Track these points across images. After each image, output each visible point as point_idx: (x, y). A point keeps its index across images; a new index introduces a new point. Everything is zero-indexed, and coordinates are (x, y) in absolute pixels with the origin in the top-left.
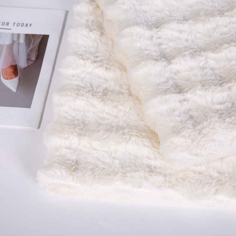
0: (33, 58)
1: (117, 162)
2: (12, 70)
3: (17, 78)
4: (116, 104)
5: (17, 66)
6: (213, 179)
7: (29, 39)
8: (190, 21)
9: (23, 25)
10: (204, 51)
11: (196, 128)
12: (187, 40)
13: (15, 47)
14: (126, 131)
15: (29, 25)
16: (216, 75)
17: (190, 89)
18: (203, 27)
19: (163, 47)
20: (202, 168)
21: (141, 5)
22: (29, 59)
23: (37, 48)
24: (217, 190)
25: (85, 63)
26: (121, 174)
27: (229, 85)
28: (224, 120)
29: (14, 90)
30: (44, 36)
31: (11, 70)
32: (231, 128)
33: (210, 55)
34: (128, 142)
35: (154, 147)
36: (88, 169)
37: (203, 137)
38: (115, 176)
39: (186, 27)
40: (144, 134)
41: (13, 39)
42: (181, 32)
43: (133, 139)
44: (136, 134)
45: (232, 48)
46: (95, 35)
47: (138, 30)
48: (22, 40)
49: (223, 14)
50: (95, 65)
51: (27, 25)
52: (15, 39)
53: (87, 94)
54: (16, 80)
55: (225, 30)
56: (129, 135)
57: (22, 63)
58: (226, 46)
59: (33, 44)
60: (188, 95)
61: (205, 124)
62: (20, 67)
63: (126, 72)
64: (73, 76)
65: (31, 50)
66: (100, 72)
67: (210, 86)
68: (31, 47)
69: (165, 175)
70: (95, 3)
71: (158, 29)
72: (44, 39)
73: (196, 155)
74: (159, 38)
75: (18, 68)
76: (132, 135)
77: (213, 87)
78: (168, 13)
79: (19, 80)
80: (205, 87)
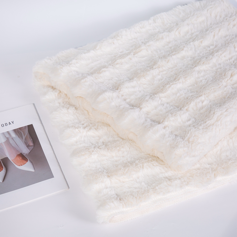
0: (31, 144)
1: (143, 183)
2: (21, 158)
3: (29, 161)
4: (118, 148)
5: (22, 153)
6: (209, 169)
7: (18, 132)
8: (135, 79)
9: (6, 124)
10: (156, 94)
11: (185, 140)
12: (140, 92)
13: (11, 141)
14: (137, 162)
15: (11, 123)
16: (172, 106)
17: (164, 119)
18: (145, 80)
19: (128, 100)
20: (198, 166)
21: (96, 79)
22: (28, 146)
23: (28, 136)
24: (215, 175)
25: (79, 130)
26: (152, 190)
27: (186, 108)
28: (198, 128)
29: (33, 171)
30: (28, 126)
31: (19, 159)
32: (206, 131)
33: (161, 95)
34: (143, 168)
35: (161, 165)
36: (129, 196)
37: (192, 144)
38: (148, 193)
39: (134, 83)
40: (150, 159)
41: (5, 136)
42: (134, 87)
43: (145, 165)
44: (145, 161)
45: (172, 86)
46: (72, 110)
47: (108, 94)
48: (13, 135)
49: (152, 67)
50: (86, 129)
51: (10, 123)
52: (8, 136)
53: (95, 149)
54: (28, 163)
55: (159, 77)
56: (141, 163)
57: (25, 151)
58: (168, 86)
59: (24, 135)
60: (166, 123)
61: (188, 135)
62: (25, 153)
63: (110, 126)
64: (77, 142)
65: (25, 139)
66: (92, 133)
67: (176, 112)
68: (24, 138)
69: (180, 179)
70: (58, 90)
71: (119, 90)
72: (30, 128)
73: (194, 156)
74: (122, 96)
75: (24, 155)
76: (143, 163)
77: (179, 112)
78: (116, 78)
79: (31, 162)
80: (174, 114)
